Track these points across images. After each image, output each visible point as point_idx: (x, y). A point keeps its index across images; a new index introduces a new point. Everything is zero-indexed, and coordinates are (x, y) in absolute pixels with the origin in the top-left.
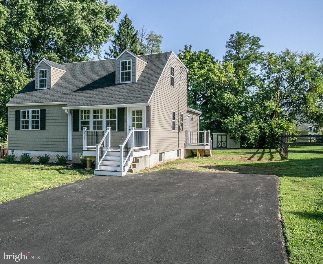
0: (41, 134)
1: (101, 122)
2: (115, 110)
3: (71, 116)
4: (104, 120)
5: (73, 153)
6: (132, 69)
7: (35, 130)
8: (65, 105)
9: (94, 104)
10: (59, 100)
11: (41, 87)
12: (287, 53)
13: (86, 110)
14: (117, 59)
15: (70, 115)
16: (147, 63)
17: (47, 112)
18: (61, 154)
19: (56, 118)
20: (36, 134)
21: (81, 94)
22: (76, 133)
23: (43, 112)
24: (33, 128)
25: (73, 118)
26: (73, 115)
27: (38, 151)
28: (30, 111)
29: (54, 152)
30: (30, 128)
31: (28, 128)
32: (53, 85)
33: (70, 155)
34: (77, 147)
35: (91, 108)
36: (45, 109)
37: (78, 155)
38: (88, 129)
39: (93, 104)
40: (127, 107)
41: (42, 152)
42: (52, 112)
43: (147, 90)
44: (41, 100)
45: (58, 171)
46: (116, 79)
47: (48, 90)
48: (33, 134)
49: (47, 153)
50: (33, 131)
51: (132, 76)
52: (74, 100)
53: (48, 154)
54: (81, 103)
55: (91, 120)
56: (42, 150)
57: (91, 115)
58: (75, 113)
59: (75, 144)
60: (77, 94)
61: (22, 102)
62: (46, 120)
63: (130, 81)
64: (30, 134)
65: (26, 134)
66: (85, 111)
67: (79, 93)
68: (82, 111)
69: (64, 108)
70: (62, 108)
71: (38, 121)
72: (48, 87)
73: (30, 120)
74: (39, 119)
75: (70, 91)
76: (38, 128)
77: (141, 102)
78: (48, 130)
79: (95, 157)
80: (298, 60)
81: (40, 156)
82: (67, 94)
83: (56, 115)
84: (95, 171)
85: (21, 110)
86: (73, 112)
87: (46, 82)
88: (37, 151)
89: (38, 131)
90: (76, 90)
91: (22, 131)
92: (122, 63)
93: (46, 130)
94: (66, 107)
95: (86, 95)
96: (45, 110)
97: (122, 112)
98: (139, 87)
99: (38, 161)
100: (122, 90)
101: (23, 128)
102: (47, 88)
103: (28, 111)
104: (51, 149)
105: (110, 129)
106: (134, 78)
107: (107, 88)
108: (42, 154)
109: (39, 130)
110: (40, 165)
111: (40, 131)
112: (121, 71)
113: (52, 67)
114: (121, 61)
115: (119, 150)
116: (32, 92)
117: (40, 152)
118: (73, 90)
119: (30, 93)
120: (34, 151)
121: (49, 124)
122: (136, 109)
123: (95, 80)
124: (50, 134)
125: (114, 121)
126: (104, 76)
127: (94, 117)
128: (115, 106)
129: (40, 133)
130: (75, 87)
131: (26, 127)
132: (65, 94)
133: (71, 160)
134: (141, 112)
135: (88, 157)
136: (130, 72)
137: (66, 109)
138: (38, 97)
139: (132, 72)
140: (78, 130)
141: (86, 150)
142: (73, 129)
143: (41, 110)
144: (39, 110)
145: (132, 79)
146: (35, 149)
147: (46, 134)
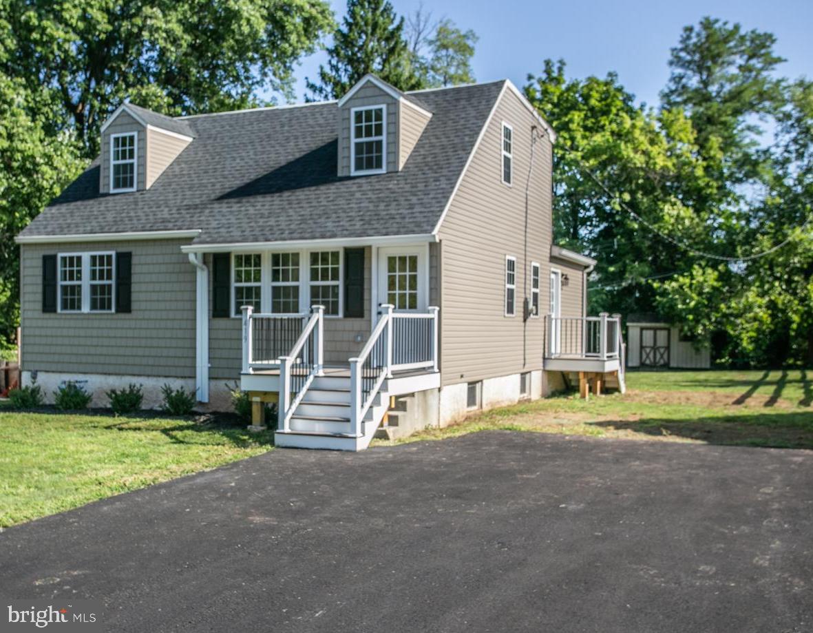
0: (120, 324)
1: (296, 289)
2: (335, 255)
3: (205, 273)
4: (305, 284)
5: (212, 380)
6: (388, 133)
7: (101, 314)
8: (189, 241)
9: (275, 236)
10: (170, 225)
11: (117, 185)
13: (250, 256)
14: (344, 105)
15: (202, 270)
16: (430, 115)
17: (135, 260)
18: (176, 385)
19: (162, 278)
20: (103, 324)
21: (235, 207)
22: (221, 323)
23: (125, 260)
24: (94, 306)
25: (211, 279)
26: (211, 269)
27: (109, 374)
28: (86, 256)
29: (155, 379)
30: (86, 308)
31: (79, 308)
32: (154, 180)
33: (202, 385)
34: (223, 364)
35: (267, 248)
36: (131, 253)
37: (226, 388)
38: (257, 309)
39: (270, 237)
40: (370, 247)
41: (119, 377)
42: (149, 260)
43: (431, 196)
44: (117, 226)
45: (168, 435)
46: (341, 163)
47: (137, 195)
48: (96, 324)
49: (136, 381)
50: (94, 317)
51: (388, 153)
52: (214, 224)
53: (138, 385)
54: (237, 233)
55: (266, 284)
56: (122, 372)
57: (266, 268)
58: (219, 264)
59: (218, 354)
60: (224, 207)
61: (62, 232)
62: (133, 285)
63: (381, 167)
64: (85, 323)
65: (72, 323)
66: (248, 258)
67: (229, 205)
68: (239, 258)
69: (185, 248)
70: (180, 249)
71: (110, 286)
72: (138, 187)
73: (86, 283)
74: (113, 282)
75: (204, 197)
76: (110, 308)
77: (413, 232)
78: (140, 315)
79: (277, 394)
81: (113, 391)
82: (196, 206)
83: (163, 268)
84: (276, 435)
85: (60, 255)
86: (211, 259)
87: (132, 172)
88: (107, 377)
89: (110, 317)
90: (221, 194)
91: (63, 317)
92: (359, 116)
93: (134, 314)
94: (190, 244)
95: (251, 210)
96: (129, 255)
97: (356, 259)
98: (408, 187)
99: (109, 406)
100: (358, 195)
101: (65, 307)
102: (134, 189)
103: (79, 258)
104: (148, 370)
105: (321, 311)
106: (392, 159)
107: (314, 188)
108: (121, 383)
109: (112, 314)
110: (114, 416)
111: (114, 317)
112: (354, 140)
113: (149, 127)
114: (353, 110)
115: (348, 373)
116: (91, 202)
117: (115, 377)
118: (213, 197)
119: (86, 203)
120: (97, 377)
121: (142, 296)
122: (398, 253)
123: (277, 166)
124: (144, 324)
125: (334, 286)
126: (303, 154)
127: (275, 276)
128: (337, 244)
129: (114, 324)
130: (218, 186)
131: (72, 302)
132: (188, 207)
133: (207, 401)
134: (414, 260)
135: (256, 393)
136: (379, 143)
137: (193, 252)
138: (110, 217)
139: (388, 144)
140: (226, 314)
141: (252, 372)
142: (211, 312)
143: (119, 255)
144: (113, 253)
145: (388, 163)
146: (100, 368)
147: (132, 324)
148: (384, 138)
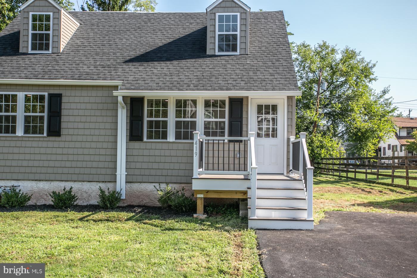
0: (50, 144)
1: (194, 123)
2: (223, 102)
3: (125, 111)
4: (200, 120)
5: (127, 184)
6: (241, 31)
7: (34, 137)
10: (95, 77)
12: (324, 46)
13: (160, 100)
14: (211, 10)
15: (123, 108)
17: (64, 100)
19: (87, 113)
20: (35, 144)
21: (141, 68)
22: (136, 145)
23: (56, 99)
24: (26, 131)
26: (129, 108)
27: (40, 180)
28: (21, 95)
29: (80, 183)
31: (14, 132)
32: (63, 47)
33: (121, 187)
34: (137, 172)
35: (173, 95)
36: (62, 94)
41: (49, 183)
42: (77, 100)
43: (280, 69)
44: (44, 74)
46: (209, 46)
47: (54, 56)
48: (29, 144)
49: (68, 185)
50: (27, 139)
51: (241, 43)
52: (131, 78)
53: (68, 189)
55: (171, 119)
57: (172, 109)
58: (134, 105)
59: (133, 165)
60: (132, 67)
62: (62, 117)
63: (236, 51)
64: (18, 144)
65: (7, 143)
66: (158, 102)
67: (136, 67)
68: (150, 102)
72: (52, 50)
73: (20, 114)
74: (45, 114)
75: (112, 61)
76: (42, 133)
78: (68, 138)
80: (338, 57)
82: (109, 66)
83: (89, 106)
84: (249, 221)
86: (129, 102)
87: (48, 40)
88: (38, 182)
89: (41, 139)
90: (124, 60)
93: (62, 138)
94: (117, 90)
95: (155, 71)
96: (60, 96)
98: (261, 64)
100: (229, 66)
102: (51, 52)
103: (15, 96)
104: (81, 177)
106: (243, 46)
107: (194, 60)
109: (44, 137)
111: (45, 139)
112: (217, 33)
113: (62, 10)
114: (217, 14)
117: (45, 182)
118: (119, 61)
120: (29, 182)
121: (70, 125)
122: (264, 102)
123: (157, 46)
124: (72, 145)
125: (220, 122)
127: (178, 114)
129: (45, 144)
130: (119, 54)
131: (7, 129)
132: (103, 66)
133: (124, 198)
134: (274, 107)
135: (200, 192)
136: (235, 36)
138: (38, 68)
139: (241, 37)
140: (140, 139)
142: (128, 137)
143: (51, 96)
144: (46, 94)
145: (241, 49)
146: (31, 176)
147: (62, 144)
148: (238, 33)
